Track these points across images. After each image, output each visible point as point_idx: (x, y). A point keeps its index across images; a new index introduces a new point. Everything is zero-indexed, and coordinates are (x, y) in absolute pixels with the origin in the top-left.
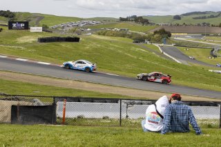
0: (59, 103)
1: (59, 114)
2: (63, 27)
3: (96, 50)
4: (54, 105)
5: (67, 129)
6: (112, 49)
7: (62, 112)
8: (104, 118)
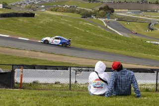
0: (16, 70)
1: (17, 79)
2: (21, 5)
3: (49, 24)
4: (13, 72)
5: (24, 92)
6: (63, 23)
7: (20, 78)
8: (56, 83)
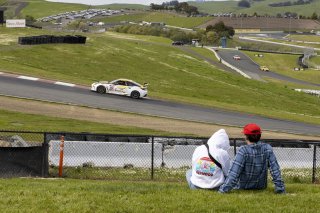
2: (59, 20)
3: (113, 56)
4: (45, 146)
5: (67, 184)
6: (138, 55)
8: (125, 167)
